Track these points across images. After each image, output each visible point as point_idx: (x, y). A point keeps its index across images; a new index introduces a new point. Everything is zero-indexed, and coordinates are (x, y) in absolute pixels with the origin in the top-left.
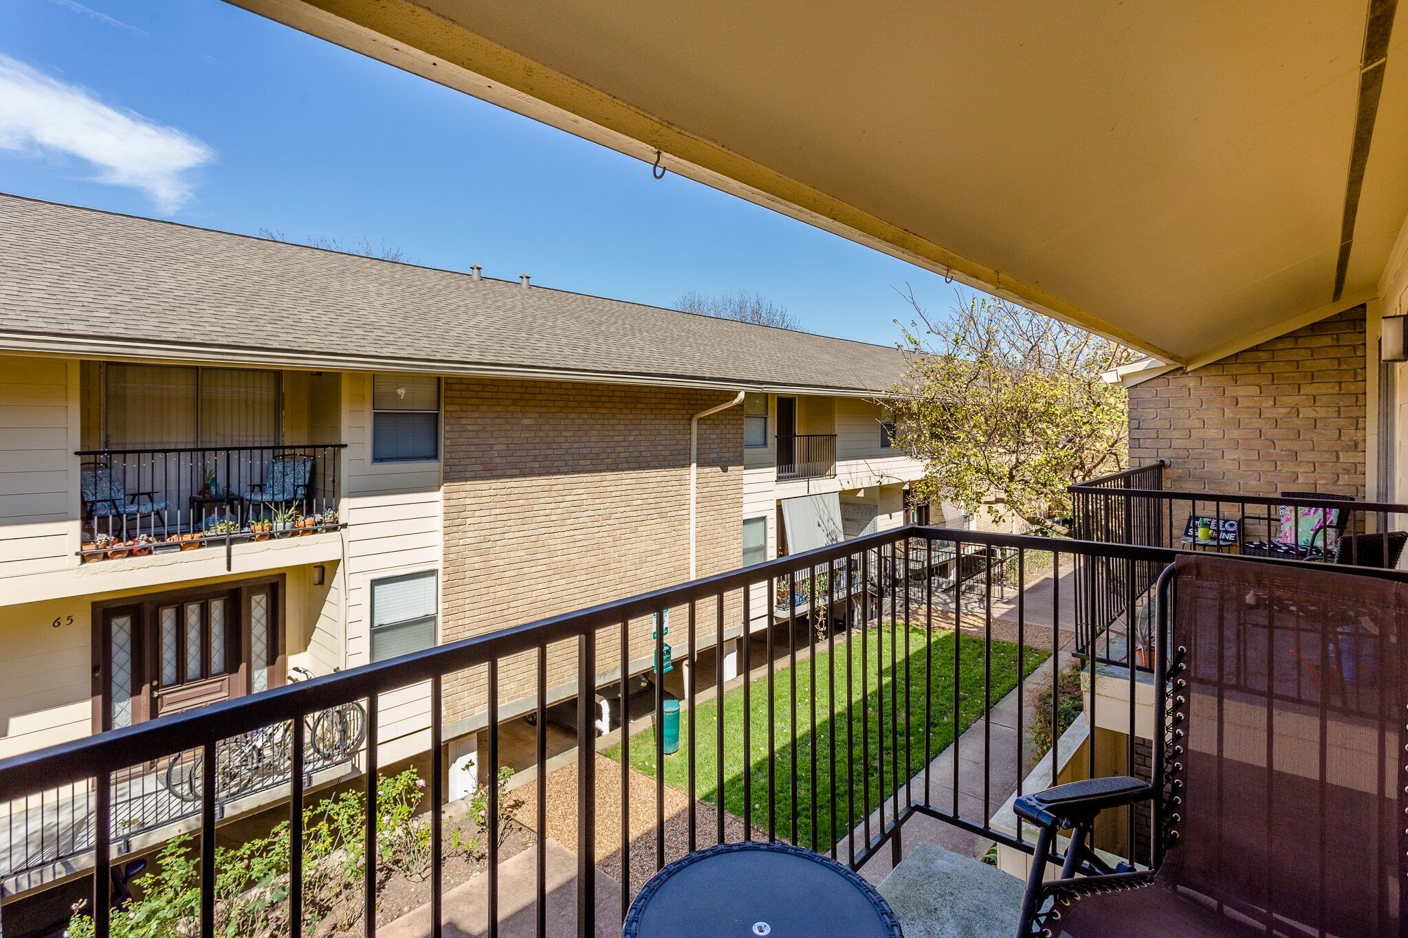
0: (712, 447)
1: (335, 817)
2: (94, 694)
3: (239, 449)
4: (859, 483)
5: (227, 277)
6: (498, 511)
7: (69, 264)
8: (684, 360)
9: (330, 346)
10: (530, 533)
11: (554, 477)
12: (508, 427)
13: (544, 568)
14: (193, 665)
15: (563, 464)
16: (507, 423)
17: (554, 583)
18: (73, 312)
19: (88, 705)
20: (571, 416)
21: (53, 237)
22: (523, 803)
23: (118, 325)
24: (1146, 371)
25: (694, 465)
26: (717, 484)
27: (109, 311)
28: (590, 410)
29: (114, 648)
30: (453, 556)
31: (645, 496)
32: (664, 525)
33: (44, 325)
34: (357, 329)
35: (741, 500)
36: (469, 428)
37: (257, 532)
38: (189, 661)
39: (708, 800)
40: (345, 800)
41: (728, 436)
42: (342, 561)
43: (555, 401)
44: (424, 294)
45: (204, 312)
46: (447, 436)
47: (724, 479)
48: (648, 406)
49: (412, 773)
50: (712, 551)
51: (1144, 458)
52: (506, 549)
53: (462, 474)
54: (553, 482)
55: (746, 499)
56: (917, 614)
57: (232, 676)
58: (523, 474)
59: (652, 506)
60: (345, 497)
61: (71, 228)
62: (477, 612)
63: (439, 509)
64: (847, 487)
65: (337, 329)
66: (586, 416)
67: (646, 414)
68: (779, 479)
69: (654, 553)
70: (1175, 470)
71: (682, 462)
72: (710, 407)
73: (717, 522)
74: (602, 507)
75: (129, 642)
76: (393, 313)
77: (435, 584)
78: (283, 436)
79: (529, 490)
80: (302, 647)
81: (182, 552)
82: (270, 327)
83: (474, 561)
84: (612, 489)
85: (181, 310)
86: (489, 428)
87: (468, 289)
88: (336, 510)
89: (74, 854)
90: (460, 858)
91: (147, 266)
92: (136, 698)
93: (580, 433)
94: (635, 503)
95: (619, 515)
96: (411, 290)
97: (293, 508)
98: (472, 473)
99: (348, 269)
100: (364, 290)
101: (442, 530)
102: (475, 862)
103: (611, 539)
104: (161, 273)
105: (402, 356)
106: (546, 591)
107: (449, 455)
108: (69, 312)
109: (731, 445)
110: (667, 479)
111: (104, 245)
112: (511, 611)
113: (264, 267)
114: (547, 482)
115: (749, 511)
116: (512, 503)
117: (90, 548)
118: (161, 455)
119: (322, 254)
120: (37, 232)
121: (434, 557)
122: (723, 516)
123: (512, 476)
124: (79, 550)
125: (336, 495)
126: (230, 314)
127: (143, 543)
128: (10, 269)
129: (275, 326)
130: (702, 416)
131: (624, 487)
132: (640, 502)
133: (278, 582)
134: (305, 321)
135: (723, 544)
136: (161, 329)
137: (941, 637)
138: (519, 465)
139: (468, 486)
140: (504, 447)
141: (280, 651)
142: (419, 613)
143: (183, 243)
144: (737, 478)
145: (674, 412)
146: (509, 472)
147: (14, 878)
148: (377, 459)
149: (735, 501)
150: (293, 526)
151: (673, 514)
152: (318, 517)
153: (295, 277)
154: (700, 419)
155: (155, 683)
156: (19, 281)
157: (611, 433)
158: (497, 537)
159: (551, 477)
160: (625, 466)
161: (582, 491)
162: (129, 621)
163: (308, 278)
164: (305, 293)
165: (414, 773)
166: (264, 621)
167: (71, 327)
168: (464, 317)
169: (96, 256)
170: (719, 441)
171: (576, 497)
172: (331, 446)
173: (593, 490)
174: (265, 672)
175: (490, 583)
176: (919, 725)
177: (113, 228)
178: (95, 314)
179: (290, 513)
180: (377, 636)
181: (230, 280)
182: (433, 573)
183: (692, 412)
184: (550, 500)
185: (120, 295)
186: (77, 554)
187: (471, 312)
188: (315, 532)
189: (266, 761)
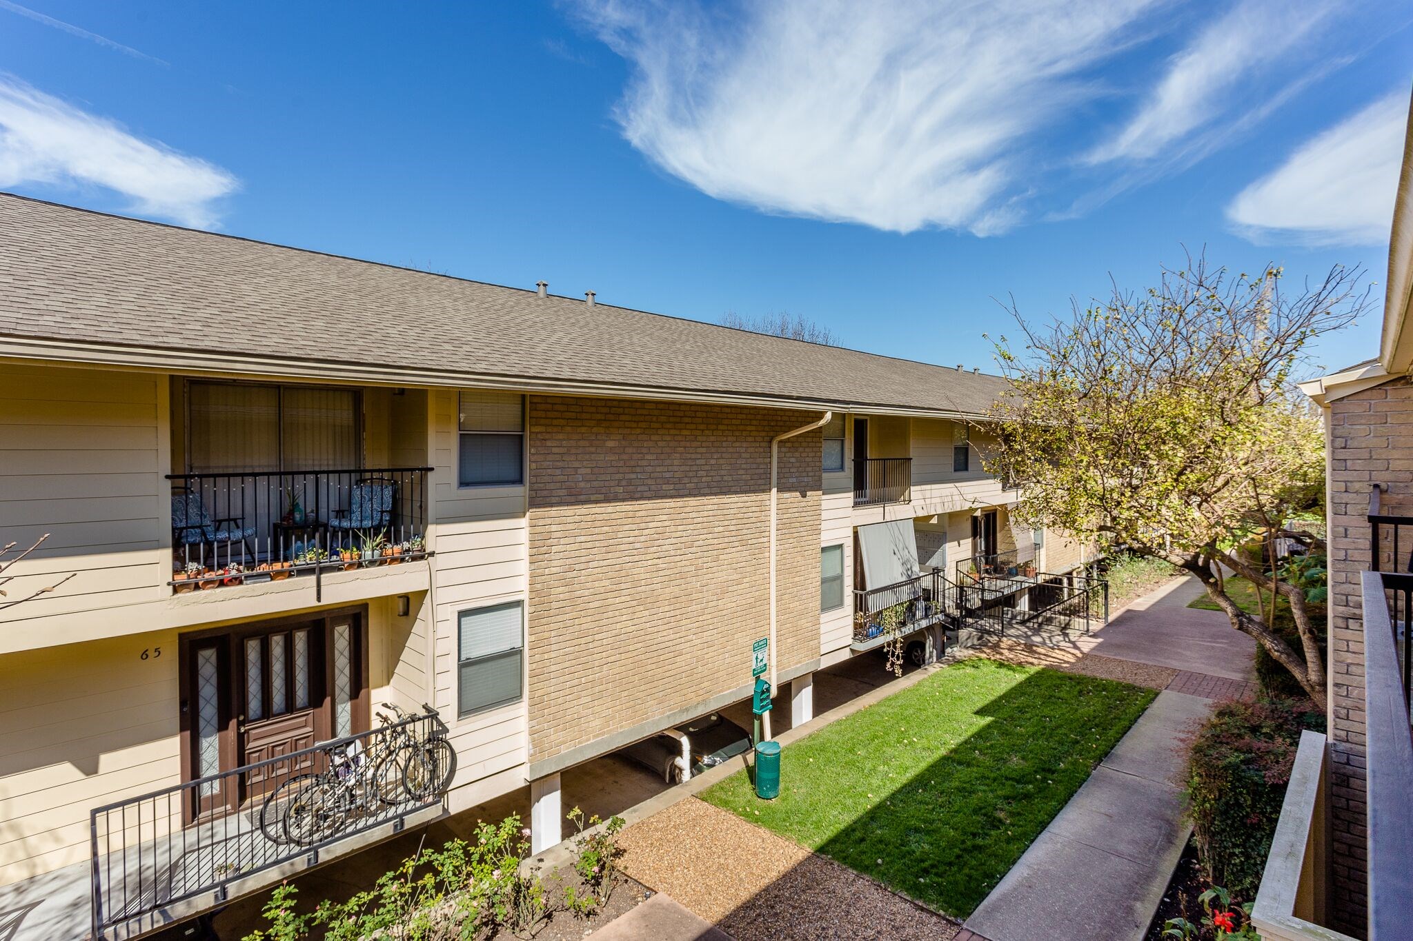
0: (792, 470)
1: (440, 869)
2: (182, 729)
3: (328, 472)
4: (933, 509)
5: (307, 291)
6: (583, 539)
7: (153, 277)
8: (767, 379)
9: (423, 362)
10: (614, 562)
11: (638, 502)
12: (593, 449)
13: (628, 598)
14: (278, 699)
15: (646, 488)
16: (591, 446)
17: (638, 615)
18: (166, 325)
19: (177, 740)
20: (653, 438)
21: (133, 251)
22: (625, 851)
23: (212, 338)
24: (1359, 381)
25: (774, 490)
26: (795, 510)
27: (200, 323)
28: (672, 432)
29: (201, 682)
30: (539, 586)
31: (726, 523)
32: (745, 553)
33: (138, 337)
34: (445, 344)
35: (819, 527)
36: (555, 450)
37: (346, 561)
38: (274, 695)
39: (824, 853)
40: (450, 850)
41: (807, 459)
42: (429, 591)
43: (638, 422)
44: (498, 310)
45: (293, 325)
46: (533, 459)
47: (803, 504)
48: (729, 428)
49: (515, 820)
50: (791, 580)
51: (1351, 482)
52: (590, 579)
53: (548, 500)
54: (637, 508)
55: (824, 525)
56: (999, 647)
57: (317, 710)
58: (608, 500)
59: (733, 533)
60: (432, 523)
61: (148, 242)
62: (563, 645)
63: (524, 536)
64: (921, 514)
65: (426, 345)
66: (668, 438)
67: (727, 436)
68: (856, 504)
69: (735, 583)
70: (1395, 496)
71: (762, 487)
72: (790, 429)
73: (796, 550)
74: (684, 534)
75: (215, 675)
76: (475, 328)
77: (520, 615)
78: (364, 459)
79: (613, 516)
80: (385, 681)
81: (273, 582)
82: (360, 342)
83: (559, 591)
84: (694, 515)
85: (272, 323)
86: (573, 451)
87: (538, 306)
88: (423, 538)
89: (172, 902)
90: (568, 913)
91: (228, 279)
92: (223, 733)
93: (663, 457)
94: (716, 530)
95: (701, 543)
96: (484, 306)
97: (381, 535)
98: (557, 498)
99: (420, 285)
100: (440, 306)
101: (527, 559)
102: (584, 918)
103: (693, 568)
104: (243, 287)
105: (496, 372)
106: (630, 623)
107: (534, 480)
108: (162, 324)
109: (810, 469)
110: (747, 505)
111: (184, 259)
112: (596, 644)
113: (340, 282)
114: (630, 508)
115: (827, 539)
116: (597, 530)
117: (182, 578)
118: (250, 479)
119: (391, 270)
120: (116, 246)
121: (521, 587)
122: (802, 544)
123: (597, 502)
124: (171, 580)
125: (423, 522)
126: (319, 328)
127: (234, 573)
128: (96, 280)
129: (365, 340)
130: (783, 438)
131: (706, 514)
132: (721, 529)
133: (360, 613)
134: (393, 336)
135: (802, 573)
136: (255, 343)
137: (1032, 672)
138: (603, 490)
139: (554, 511)
140: (589, 471)
141: (364, 684)
142: (504, 647)
143: (258, 258)
144: (815, 503)
145: (754, 433)
146: (593, 498)
147: (113, 927)
148: (463, 483)
149: (814, 527)
150: (381, 555)
151: (754, 541)
152: (406, 545)
153: (372, 293)
154: (781, 442)
155: (241, 718)
156: (107, 292)
157: (693, 456)
158: (583, 566)
159: (633, 503)
160: (707, 491)
161: (665, 517)
162: (215, 654)
163: (384, 293)
164: (386, 308)
165: (517, 820)
166: (347, 653)
167: (165, 339)
168: (544, 334)
169: (177, 269)
170: (798, 464)
171: (659, 524)
172: (419, 469)
173: (676, 516)
174: (348, 706)
175: (575, 614)
176: (1036, 772)
177: (187, 243)
178: (187, 327)
179: (378, 541)
180: (464, 670)
181: (311, 295)
182: (518, 604)
183: (772, 434)
184: (634, 527)
185: (208, 308)
186: (169, 584)
187: (549, 329)
188: (402, 560)
189: (359, 802)
